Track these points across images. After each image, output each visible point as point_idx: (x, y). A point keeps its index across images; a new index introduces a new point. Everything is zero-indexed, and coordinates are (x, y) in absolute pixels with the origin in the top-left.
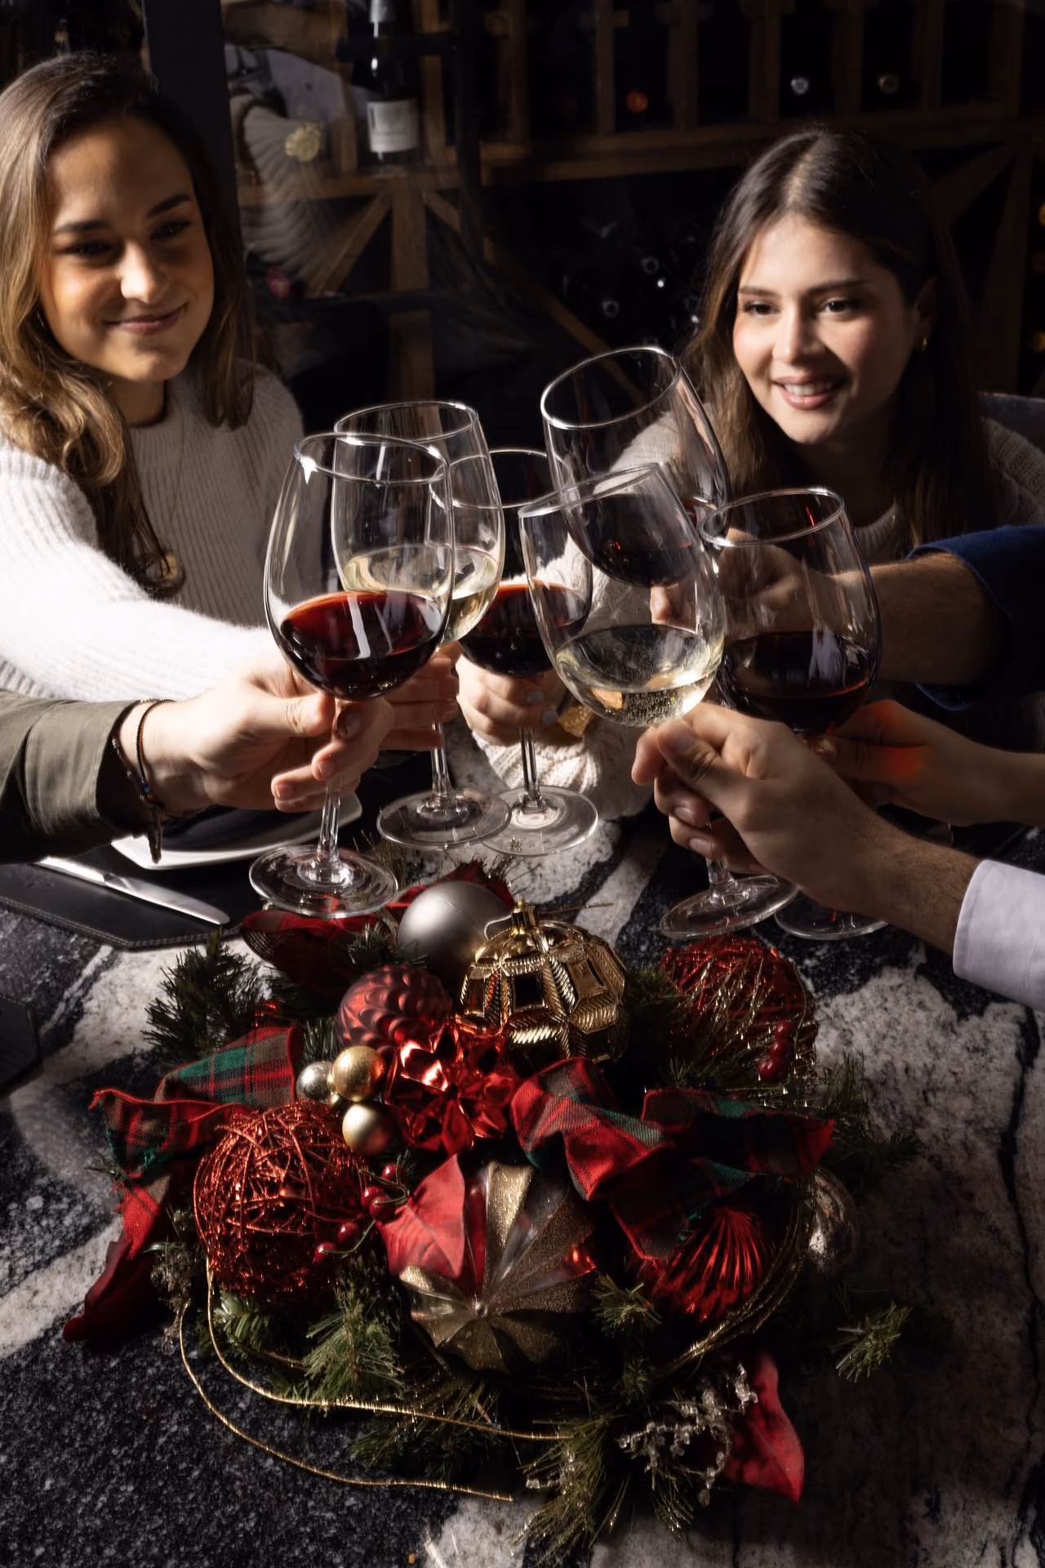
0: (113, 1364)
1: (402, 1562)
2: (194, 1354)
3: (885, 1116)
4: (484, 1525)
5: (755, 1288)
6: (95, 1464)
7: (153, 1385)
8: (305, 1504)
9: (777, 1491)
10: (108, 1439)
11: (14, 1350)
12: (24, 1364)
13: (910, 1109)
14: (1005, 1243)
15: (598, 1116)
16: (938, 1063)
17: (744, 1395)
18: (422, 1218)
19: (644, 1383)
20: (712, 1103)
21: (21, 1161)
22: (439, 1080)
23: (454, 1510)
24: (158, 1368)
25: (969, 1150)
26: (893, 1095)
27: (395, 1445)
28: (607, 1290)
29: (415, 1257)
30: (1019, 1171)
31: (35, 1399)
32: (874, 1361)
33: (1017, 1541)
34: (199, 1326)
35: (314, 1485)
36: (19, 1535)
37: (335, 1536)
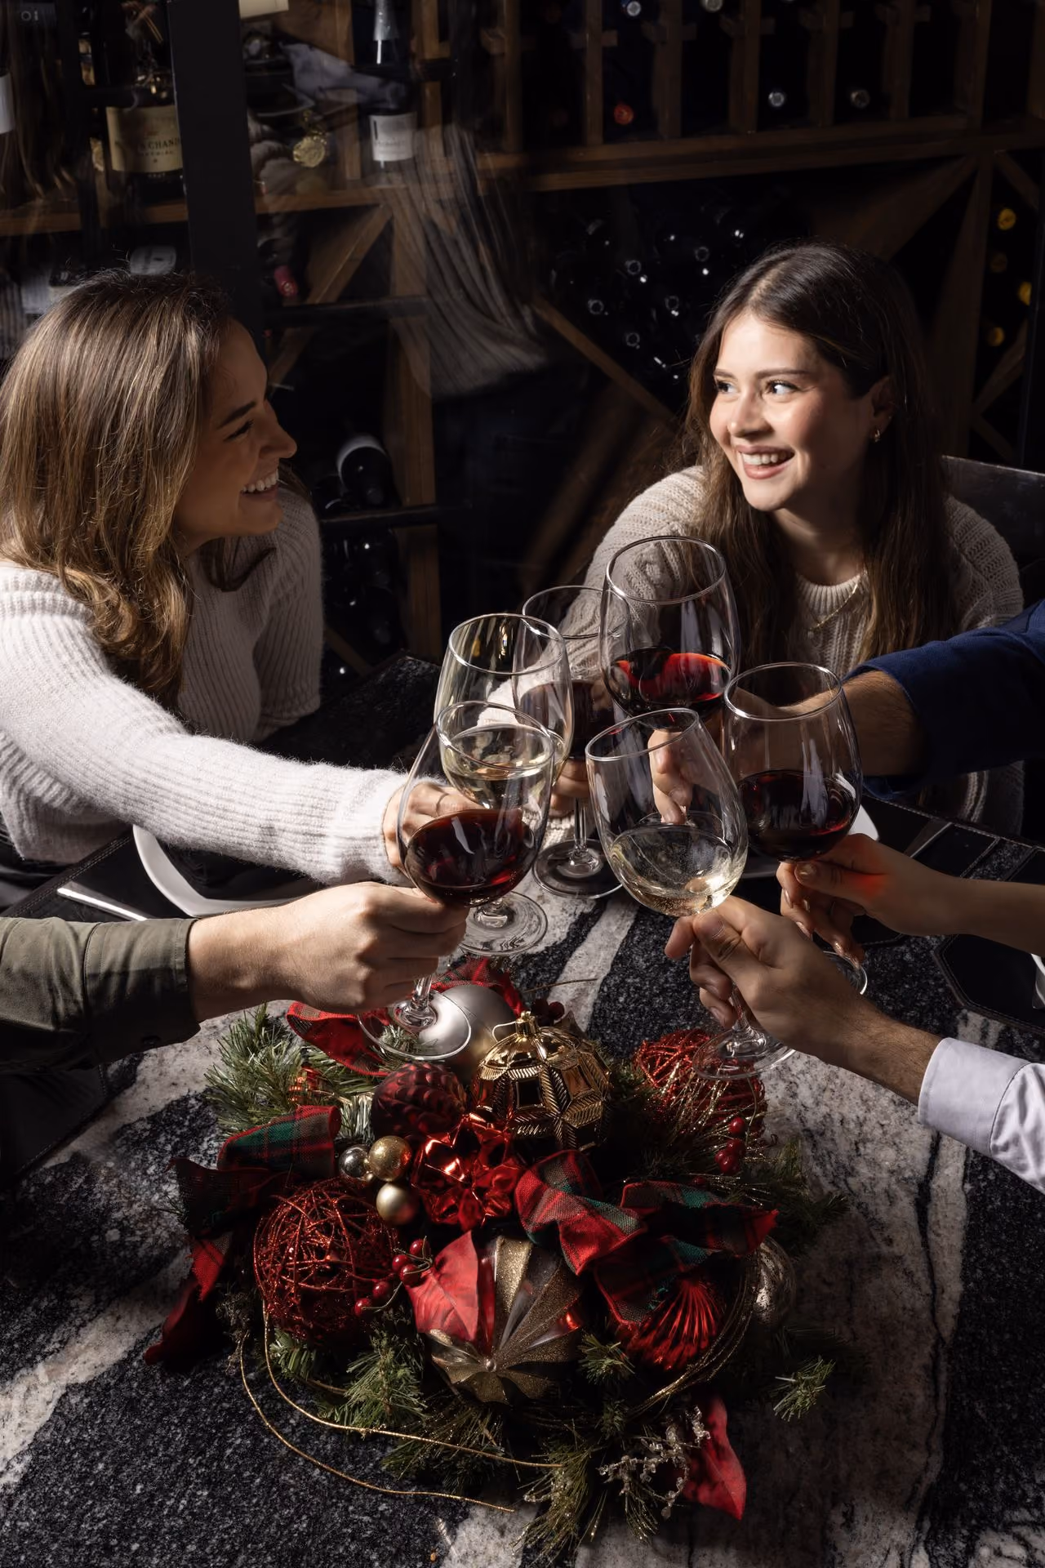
0: (186, 1383)
1: (425, 1559)
2: (252, 1376)
3: (822, 1165)
4: (490, 1529)
5: (710, 1344)
6: (176, 1471)
7: (220, 1402)
8: (346, 1509)
9: (724, 1509)
10: (185, 1451)
11: (104, 1369)
12: (113, 1382)
13: (844, 1159)
14: (917, 1285)
15: (587, 1207)
16: (869, 1116)
17: (700, 1433)
18: (442, 1286)
19: (621, 1422)
20: (678, 1195)
21: (99, 1196)
22: (456, 1172)
23: (466, 1515)
24: (223, 1387)
25: (891, 1199)
26: (830, 1146)
27: (419, 1462)
28: (589, 1346)
29: (438, 1321)
30: (932, 1218)
31: (124, 1414)
32: (804, 1408)
33: (913, 1549)
34: (255, 1353)
35: (353, 1493)
36: (118, 1532)
37: (372, 1536)
